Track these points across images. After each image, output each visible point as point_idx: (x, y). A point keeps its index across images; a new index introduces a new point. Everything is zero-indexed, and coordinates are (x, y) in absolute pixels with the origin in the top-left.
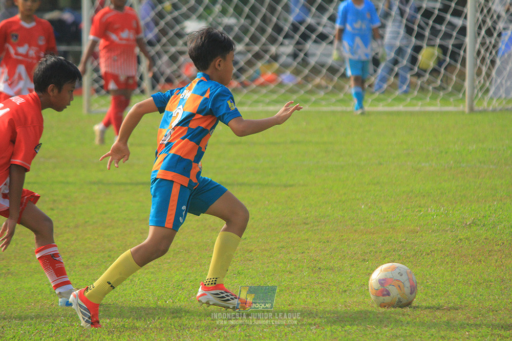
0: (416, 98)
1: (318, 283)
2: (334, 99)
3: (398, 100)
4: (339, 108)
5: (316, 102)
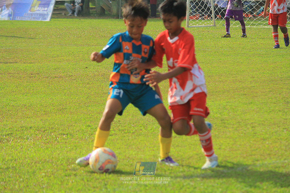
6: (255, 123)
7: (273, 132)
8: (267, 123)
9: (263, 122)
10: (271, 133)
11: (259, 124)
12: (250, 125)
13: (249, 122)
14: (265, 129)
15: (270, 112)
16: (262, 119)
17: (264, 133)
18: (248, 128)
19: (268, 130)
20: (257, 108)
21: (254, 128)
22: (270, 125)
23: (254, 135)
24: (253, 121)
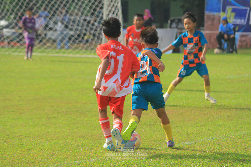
0: (84, 52)
1: (49, 123)
2: (54, 51)
3: (78, 53)
4: (56, 55)
5: (48, 52)
6: (22, 136)
7: (37, 143)
8: (32, 135)
9: (29, 135)
10: (35, 144)
11: (25, 137)
12: (18, 137)
13: (16, 135)
14: (30, 141)
15: (35, 126)
16: (28, 132)
17: (29, 144)
18: (16, 140)
19: (33, 141)
20: (24, 123)
21: (21, 140)
22: (34, 137)
23: (21, 146)
24: (20, 134)
